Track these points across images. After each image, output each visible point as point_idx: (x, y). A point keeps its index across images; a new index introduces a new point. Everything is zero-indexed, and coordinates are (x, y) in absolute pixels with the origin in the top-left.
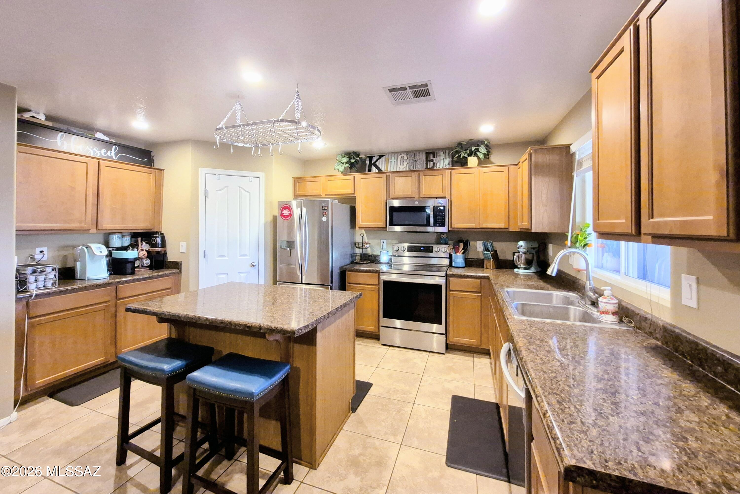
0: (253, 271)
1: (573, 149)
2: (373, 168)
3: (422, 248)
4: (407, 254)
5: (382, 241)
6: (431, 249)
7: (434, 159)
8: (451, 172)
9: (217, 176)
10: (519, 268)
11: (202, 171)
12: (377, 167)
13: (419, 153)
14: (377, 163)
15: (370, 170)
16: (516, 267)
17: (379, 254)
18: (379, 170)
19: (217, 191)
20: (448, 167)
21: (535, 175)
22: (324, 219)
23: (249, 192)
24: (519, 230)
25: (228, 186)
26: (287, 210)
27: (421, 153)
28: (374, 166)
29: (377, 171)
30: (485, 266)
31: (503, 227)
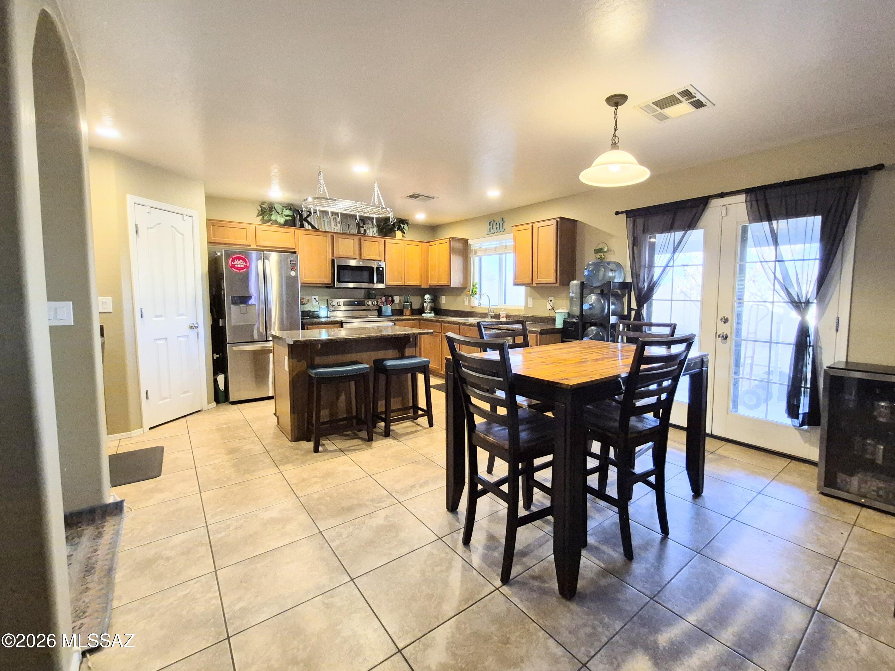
0: (193, 333)
1: (470, 242)
2: (306, 224)
3: (356, 303)
4: (343, 308)
5: (313, 297)
6: (364, 303)
7: (364, 226)
8: (385, 241)
9: (147, 209)
10: (426, 313)
11: (130, 199)
12: (309, 224)
13: (350, 218)
14: (309, 219)
15: (302, 226)
16: (424, 312)
17: (317, 309)
18: (313, 227)
19: (148, 228)
20: (376, 235)
21: (453, 254)
22: (293, 274)
23: (183, 234)
24: (428, 287)
25: (159, 224)
26: (241, 261)
27: (351, 218)
28: (305, 221)
29: (310, 228)
30: (404, 314)
31: (418, 285)
